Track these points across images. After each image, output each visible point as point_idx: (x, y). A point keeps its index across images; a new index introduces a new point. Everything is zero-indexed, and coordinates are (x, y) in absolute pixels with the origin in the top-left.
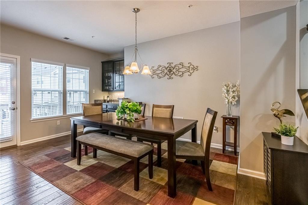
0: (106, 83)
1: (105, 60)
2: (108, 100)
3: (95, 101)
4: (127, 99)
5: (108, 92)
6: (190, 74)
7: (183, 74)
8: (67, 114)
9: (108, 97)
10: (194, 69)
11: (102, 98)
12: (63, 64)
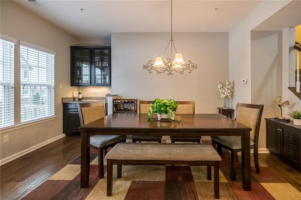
0: (77, 75)
1: (74, 44)
2: (81, 97)
3: (62, 99)
4: (116, 95)
5: (77, 87)
6: (190, 71)
7: (183, 70)
8: (22, 121)
9: (80, 93)
10: (194, 67)
11: (70, 96)
12: (16, 40)
